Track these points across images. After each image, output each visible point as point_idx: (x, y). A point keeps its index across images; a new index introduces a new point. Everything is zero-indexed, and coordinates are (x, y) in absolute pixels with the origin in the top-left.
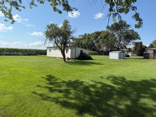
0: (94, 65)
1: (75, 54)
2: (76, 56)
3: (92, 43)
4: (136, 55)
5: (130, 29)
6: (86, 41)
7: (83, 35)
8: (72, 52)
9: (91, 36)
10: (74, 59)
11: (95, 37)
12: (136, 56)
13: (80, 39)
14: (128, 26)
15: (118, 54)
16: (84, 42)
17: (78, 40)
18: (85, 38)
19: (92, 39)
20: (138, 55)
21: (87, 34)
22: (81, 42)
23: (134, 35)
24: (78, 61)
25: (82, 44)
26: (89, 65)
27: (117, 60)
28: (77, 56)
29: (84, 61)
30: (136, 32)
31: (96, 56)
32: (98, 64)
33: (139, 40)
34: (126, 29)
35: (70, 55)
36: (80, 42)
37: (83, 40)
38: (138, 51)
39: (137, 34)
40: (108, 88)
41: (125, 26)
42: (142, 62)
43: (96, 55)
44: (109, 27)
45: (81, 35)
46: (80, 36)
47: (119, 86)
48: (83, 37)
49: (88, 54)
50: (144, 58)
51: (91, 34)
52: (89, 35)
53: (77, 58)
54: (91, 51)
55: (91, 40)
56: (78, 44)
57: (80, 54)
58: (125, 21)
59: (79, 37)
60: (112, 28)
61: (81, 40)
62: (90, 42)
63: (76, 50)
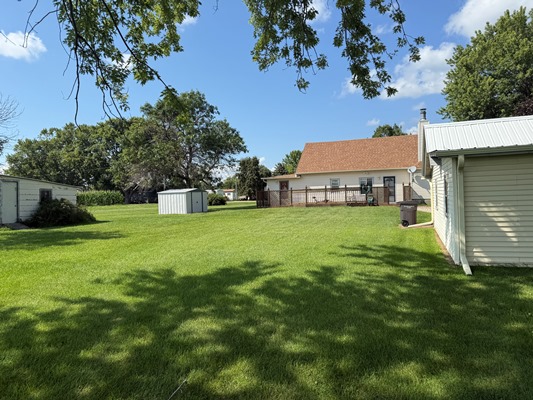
0: (89, 243)
1: (17, 206)
2: (21, 214)
3: (99, 159)
4: (244, 197)
5: (217, 118)
6: (76, 152)
7: (58, 130)
9: (95, 135)
10: (12, 227)
11: (108, 140)
12: (244, 200)
13: (46, 144)
14: (212, 109)
15: (184, 196)
16: (64, 157)
17: (40, 148)
18: (68, 141)
19: (101, 145)
20: (251, 196)
21: (77, 125)
22: (54, 156)
23: (229, 137)
24: (25, 234)
25: (56, 166)
26: (68, 244)
27: (182, 216)
28: (24, 214)
29: (55, 230)
30: (234, 131)
31: (115, 206)
32: (106, 236)
33: (242, 152)
34: (206, 119)
36: (49, 154)
37: (60, 148)
38: (250, 186)
39: (237, 135)
40: (105, 311)
41: (202, 109)
42: (251, 217)
43: (118, 203)
44: (151, 107)
45: (52, 130)
46: (44, 132)
47: (142, 300)
48: (59, 136)
49: (74, 203)
50: (259, 206)
51: (93, 127)
52: (84, 129)
53: (23, 219)
54: (97, 189)
55: (96, 151)
56: (40, 165)
57: (40, 203)
58: (201, 93)
59: (44, 138)
60: (160, 112)
61: (52, 148)
62: (93, 158)
63: (17, 189)
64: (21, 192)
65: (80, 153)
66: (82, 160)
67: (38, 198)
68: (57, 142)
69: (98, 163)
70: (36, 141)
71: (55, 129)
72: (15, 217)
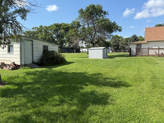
1: (32, 54)
2: (35, 59)
3: (51, 37)
6: (43, 35)
8: (23, 49)
13: (34, 32)
16: (40, 37)
17: (32, 34)
21: (43, 26)
35: (19, 56)
36: (35, 36)
37: (38, 34)
45: (35, 28)
46: (33, 28)
51: (49, 26)
52: (46, 27)
55: (50, 34)
59: (33, 30)
61: (36, 33)
62: (49, 37)
63: (32, 45)
64: (34, 46)
65: (45, 35)
66: (46, 38)
67: (42, 50)
68: (37, 31)
69: (51, 39)
70: (31, 31)
71: (36, 27)
72: (31, 60)
